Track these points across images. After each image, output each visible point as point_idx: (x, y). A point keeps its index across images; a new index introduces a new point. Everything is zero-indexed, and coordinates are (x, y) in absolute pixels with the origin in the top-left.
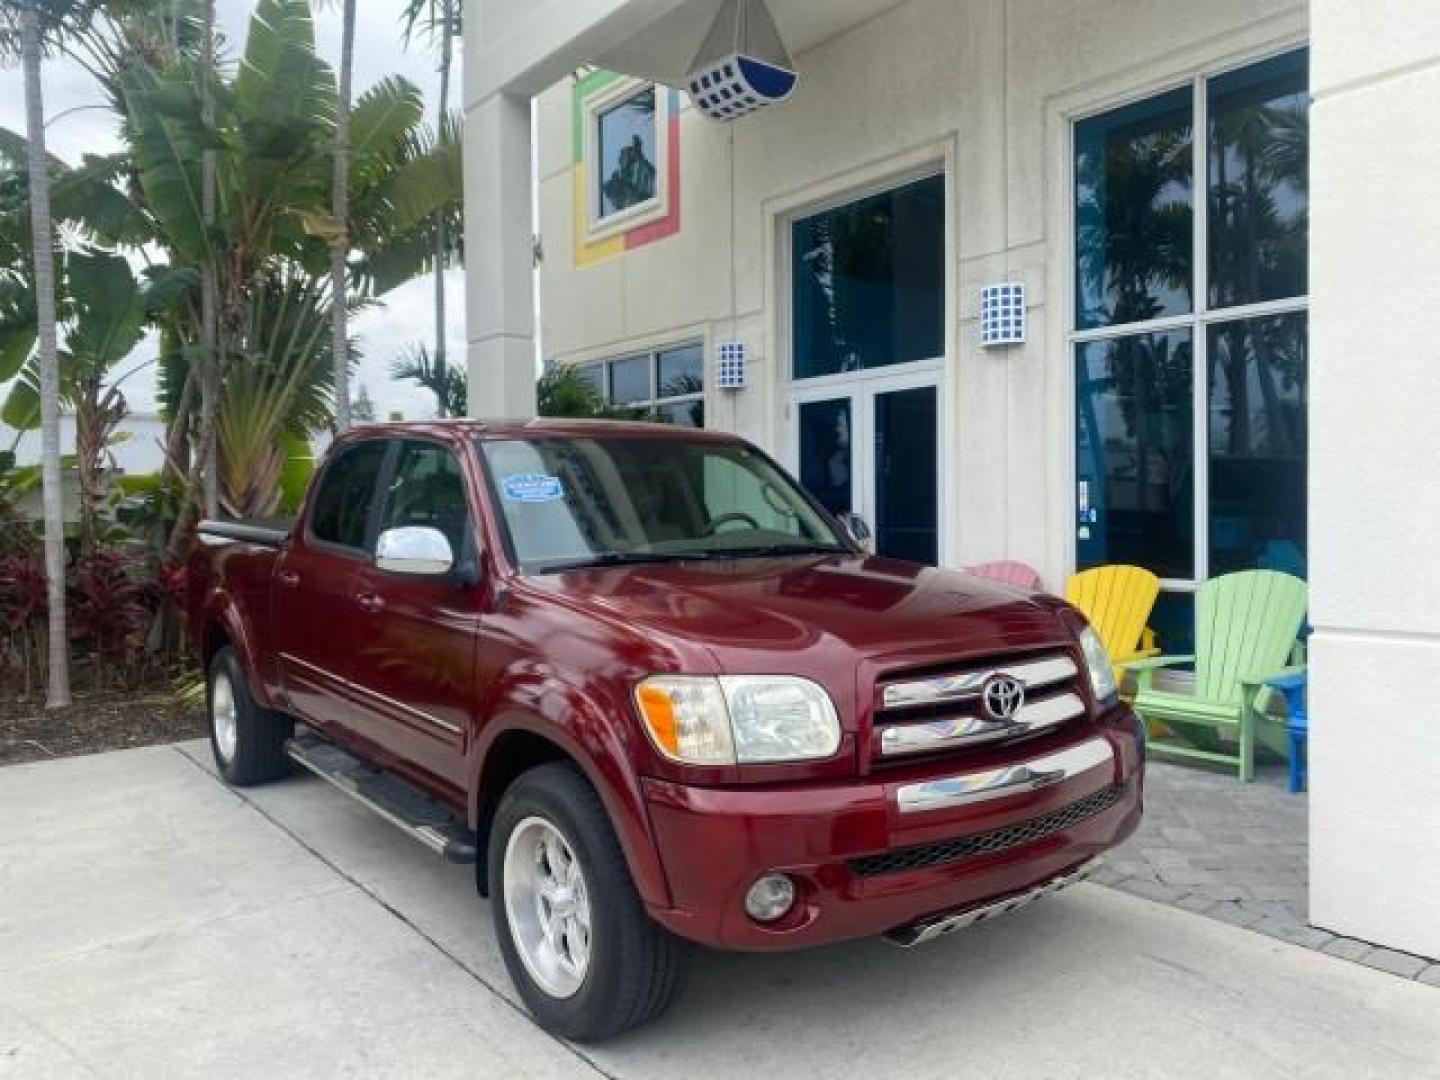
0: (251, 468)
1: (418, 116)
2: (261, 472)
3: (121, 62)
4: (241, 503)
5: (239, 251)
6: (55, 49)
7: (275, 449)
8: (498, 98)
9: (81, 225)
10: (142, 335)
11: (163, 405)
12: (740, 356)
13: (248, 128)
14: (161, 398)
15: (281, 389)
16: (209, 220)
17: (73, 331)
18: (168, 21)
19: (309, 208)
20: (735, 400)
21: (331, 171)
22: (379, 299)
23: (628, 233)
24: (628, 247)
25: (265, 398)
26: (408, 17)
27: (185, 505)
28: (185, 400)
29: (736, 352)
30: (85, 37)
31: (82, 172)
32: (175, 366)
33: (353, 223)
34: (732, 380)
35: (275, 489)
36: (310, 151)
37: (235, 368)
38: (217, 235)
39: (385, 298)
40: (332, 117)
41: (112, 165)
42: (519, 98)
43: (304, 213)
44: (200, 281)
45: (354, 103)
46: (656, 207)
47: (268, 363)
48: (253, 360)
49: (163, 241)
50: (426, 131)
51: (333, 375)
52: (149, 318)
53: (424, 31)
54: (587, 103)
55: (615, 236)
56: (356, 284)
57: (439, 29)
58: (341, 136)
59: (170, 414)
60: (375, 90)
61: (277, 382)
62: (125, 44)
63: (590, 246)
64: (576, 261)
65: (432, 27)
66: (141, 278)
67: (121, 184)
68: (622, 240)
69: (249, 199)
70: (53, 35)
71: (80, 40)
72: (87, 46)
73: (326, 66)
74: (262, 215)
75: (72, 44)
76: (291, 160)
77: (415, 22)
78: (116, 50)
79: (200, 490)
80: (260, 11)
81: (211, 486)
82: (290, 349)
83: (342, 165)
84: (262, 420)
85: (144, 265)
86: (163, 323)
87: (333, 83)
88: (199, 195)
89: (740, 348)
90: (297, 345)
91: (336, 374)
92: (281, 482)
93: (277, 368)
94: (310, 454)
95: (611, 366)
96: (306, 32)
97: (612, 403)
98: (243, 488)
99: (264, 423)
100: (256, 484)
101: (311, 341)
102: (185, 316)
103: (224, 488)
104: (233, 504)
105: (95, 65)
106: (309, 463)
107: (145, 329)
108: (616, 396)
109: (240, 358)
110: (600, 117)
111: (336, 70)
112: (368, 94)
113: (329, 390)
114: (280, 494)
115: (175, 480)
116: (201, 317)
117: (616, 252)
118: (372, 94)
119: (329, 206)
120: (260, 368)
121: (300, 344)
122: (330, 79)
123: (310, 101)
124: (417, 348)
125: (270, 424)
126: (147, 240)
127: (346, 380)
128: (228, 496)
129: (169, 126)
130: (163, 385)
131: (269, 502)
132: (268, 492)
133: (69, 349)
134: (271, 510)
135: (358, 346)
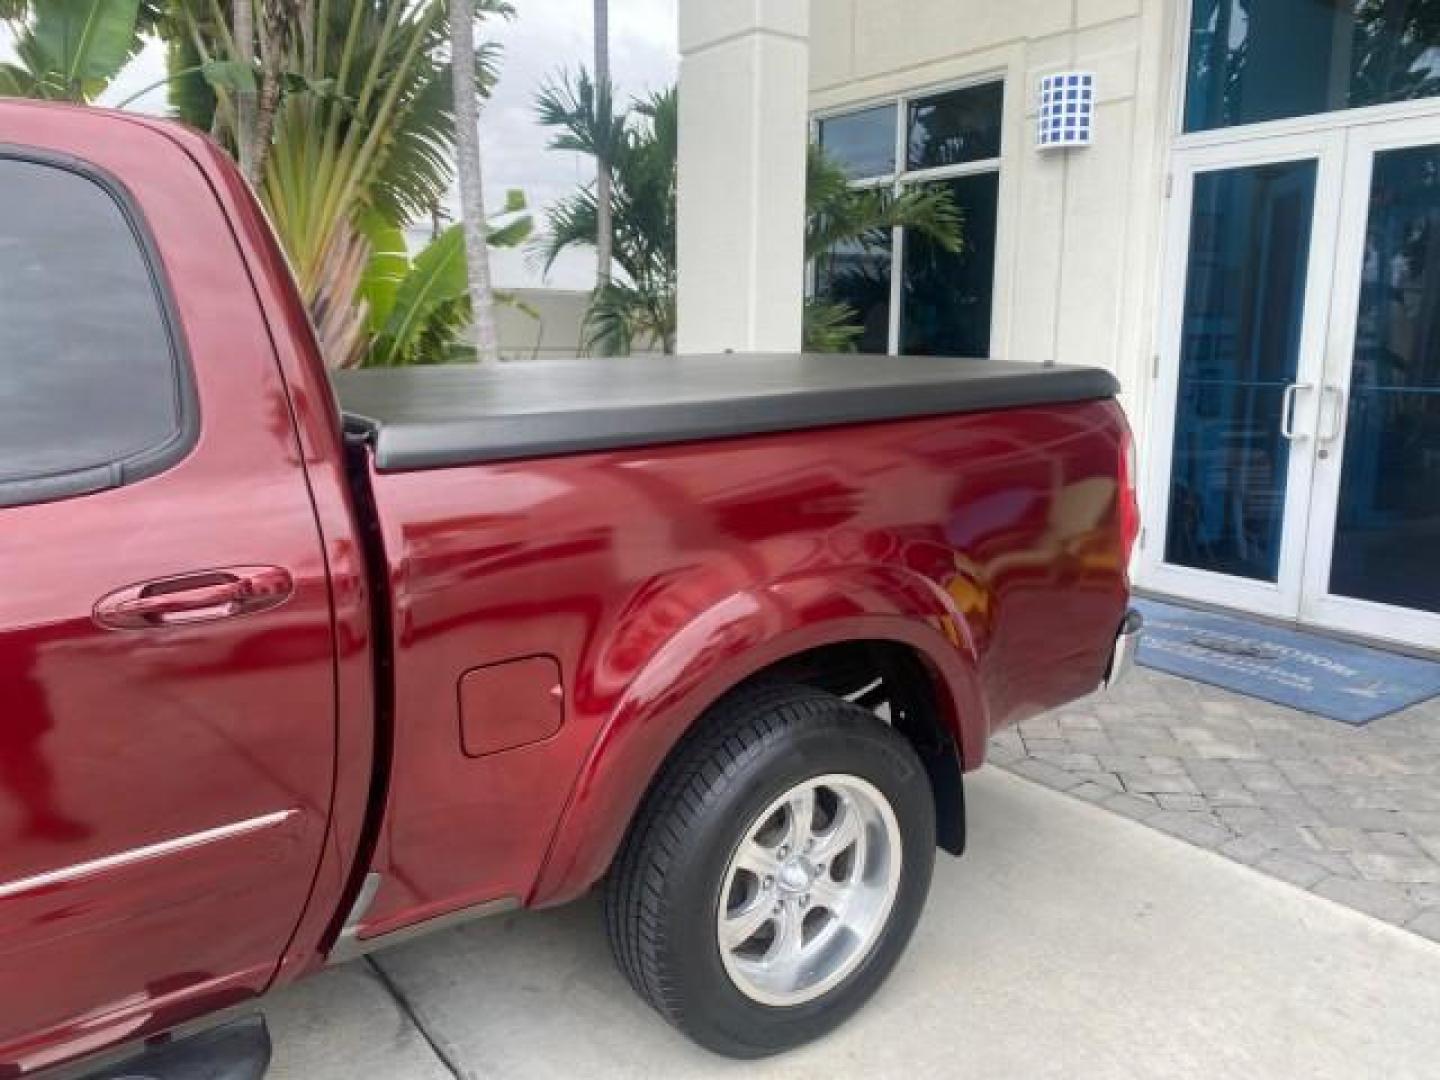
0: (319, 267)
2: (334, 275)
7: (354, 237)
10: (138, 46)
12: (1086, 95)
17: (28, 35)
20: (1066, 168)
25: (336, 158)
29: (1080, 88)
34: (1055, 136)
35: (356, 302)
37: (289, 99)
48: (319, 86)
51: (451, 117)
61: (355, 126)
82: (373, 77)
84: (332, 190)
86: (173, 30)
89: (1087, 81)
90: (380, 76)
92: (363, 291)
93: (355, 104)
94: (403, 249)
99: (335, 197)
100: (325, 294)
101: (404, 65)
102: (205, 18)
106: (405, 260)
107: (143, 36)
109: (296, 85)
113: (443, 146)
114: (364, 307)
116: (230, 24)
120: (327, 103)
125: (349, 193)
127: (473, 126)
131: (346, 322)
132: (346, 306)
133: (19, 63)
134: (352, 333)
135: (494, 65)
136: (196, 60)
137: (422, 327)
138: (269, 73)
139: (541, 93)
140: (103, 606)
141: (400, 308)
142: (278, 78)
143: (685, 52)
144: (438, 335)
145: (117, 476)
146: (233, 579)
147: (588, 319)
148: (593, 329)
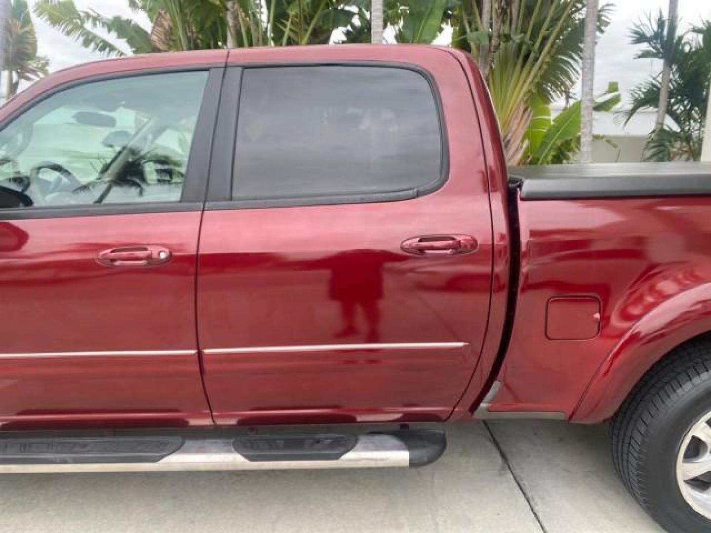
0: (507, 124)
2: (514, 129)
10: (441, 30)
15: (534, 63)
17: (399, 30)
25: (521, 72)
35: (523, 141)
37: (503, 45)
47: (527, 43)
48: (517, 38)
51: (582, 46)
52: (446, 17)
61: (532, 56)
82: (543, 32)
86: (456, 21)
90: (547, 30)
91: (586, 41)
92: (526, 136)
93: (533, 45)
94: (549, 114)
100: (509, 137)
101: (560, 24)
102: (470, 14)
106: (549, 120)
107: (444, 26)
109: (507, 38)
113: (575, 60)
114: (526, 143)
116: (481, 14)
120: (520, 46)
121: (550, 28)
125: (525, 89)
127: (593, 49)
131: (516, 151)
132: (518, 142)
134: (519, 156)
136: (465, 33)
137: (553, 153)
138: (495, 34)
139: (634, 27)
140: (405, 244)
141: (544, 144)
142: (499, 36)
144: (562, 157)
145: (415, 194)
146: (453, 239)
147: (647, 147)
148: (649, 153)
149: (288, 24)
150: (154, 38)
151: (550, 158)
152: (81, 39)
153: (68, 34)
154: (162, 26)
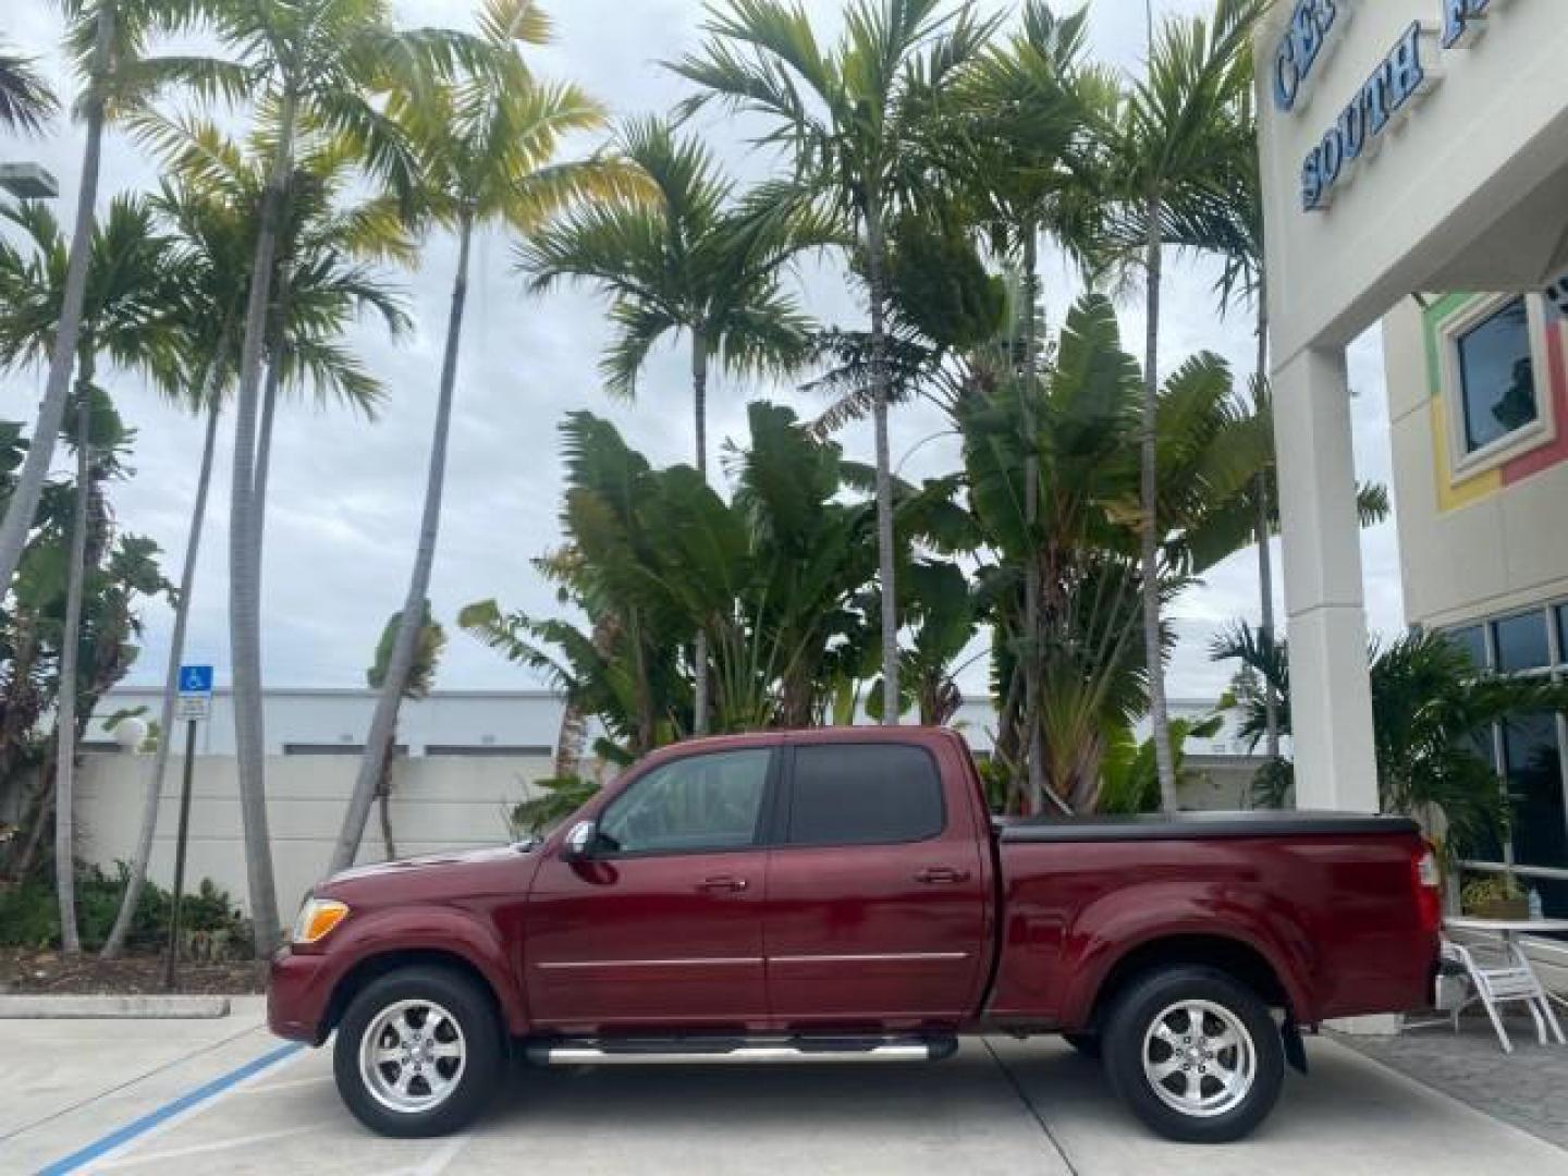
0: (1073, 754)
1: (1227, 387)
2: (1083, 761)
3: (963, 392)
4: (1065, 791)
5: (1053, 545)
6: (913, 392)
7: (1096, 737)
8: (1306, 354)
9: (925, 539)
10: (974, 631)
11: (996, 694)
13: (1059, 432)
14: (993, 688)
15: (1101, 674)
16: (1031, 519)
17: (919, 631)
18: (1005, 345)
19: (1117, 497)
21: (1139, 458)
22: (1198, 577)
23: (1504, 467)
24: (1505, 481)
26: (1221, 288)
27: (1012, 793)
28: (1012, 690)
30: (934, 377)
31: (923, 496)
32: (1004, 656)
33: (1162, 503)
35: (1097, 777)
36: (1116, 443)
38: (1038, 533)
39: (1204, 576)
40: (1138, 404)
41: (950, 484)
42: (1330, 349)
43: (1109, 503)
44: (1023, 575)
45: (1161, 386)
46: (1538, 431)
47: (1087, 651)
49: (992, 544)
50: (1239, 399)
51: (1147, 658)
52: (982, 614)
53: (1240, 299)
54: (1443, 327)
55: (1490, 470)
56: (1173, 566)
57: (1255, 294)
58: (1148, 423)
59: (999, 703)
60: (1183, 369)
61: (1096, 669)
62: (968, 374)
63: (1455, 487)
64: (1441, 506)
65: (1248, 292)
66: (973, 580)
67: (961, 498)
68: (1496, 477)
69: (1060, 497)
70: (910, 381)
71: (931, 380)
72: (938, 385)
73: (1130, 358)
74: (1073, 508)
75: (925, 386)
76: (1096, 454)
77: (1231, 292)
78: (959, 381)
79: (1026, 778)
80: (1069, 323)
81: (1036, 773)
82: (1108, 633)
83: (1149, 450)
84: (1083, 708)
85: (976, 567)
86: (992, 619)
87: (1139, 373)
88: (1022, 496)
90: (1115, 630)
91: (1151, 657)
92: (1103, 770)
93: (1095, 654)
94: (1131, 740)
95: (1494, 626)
96: (1112, 331)
97: (1499, 669)
98: (1064, 777)
99: (1083, 709)
100: (1079, 771)
102: (1012, 611)
103: (1048, 775)
104: (1056, 792)
105: (944, 399)
106: (1131, 750)
107: (977, 625)
108: (1505, 663)
109: (1059, 647)
110: (1460, 342)
111: (1141, 360)
112: (1174, 375)
113: (1145, 674)
114: (1101, 783)
115: (1004, 767)
117: (1493, 489)
118: (1181, 375)
119: (1137, 491)
120: (1079, 656)
121: (1118, 627)
122: (1136, 369)
123: (1117, 394)
124: (1240, 626)
126: (978, 543)
127: (1160, 662)
128: (1052, 783)
129: (995, 441)
130: (995, 675)
131: (1090, 793)
132: (1091, 780)
133: (914, 648)
134: (1094, 800)
135: (1173, 628)
136: (1006, 636)
137: (1140, 795)
138: (1043, 642)
141: (1132, 782)
142: (1048, 646)
143: (1291, 616)
146: (952, 871)
147: (1254, 787)
148: (1259, 795)
149: (779, 633)
150: (595, 644)
151: (1137, 802)
152: (509, 649)
153: (492, 645)
154: (608, 630)
